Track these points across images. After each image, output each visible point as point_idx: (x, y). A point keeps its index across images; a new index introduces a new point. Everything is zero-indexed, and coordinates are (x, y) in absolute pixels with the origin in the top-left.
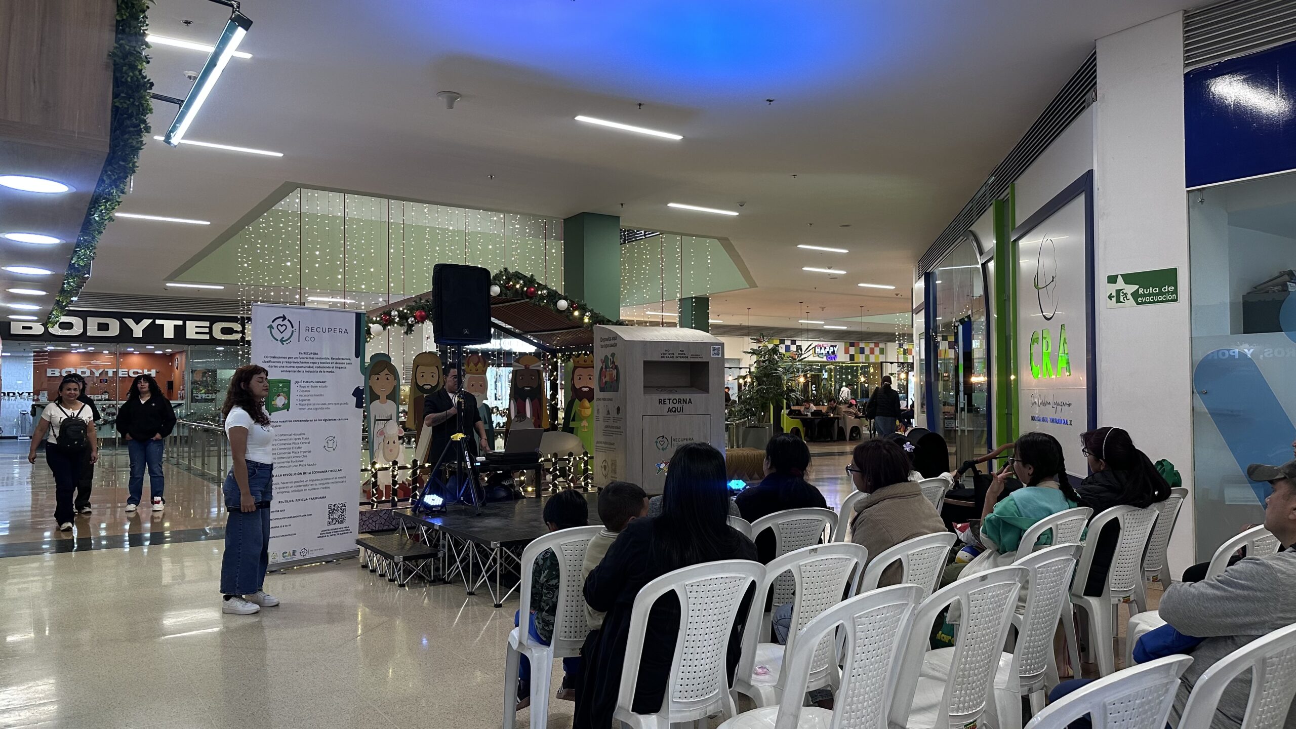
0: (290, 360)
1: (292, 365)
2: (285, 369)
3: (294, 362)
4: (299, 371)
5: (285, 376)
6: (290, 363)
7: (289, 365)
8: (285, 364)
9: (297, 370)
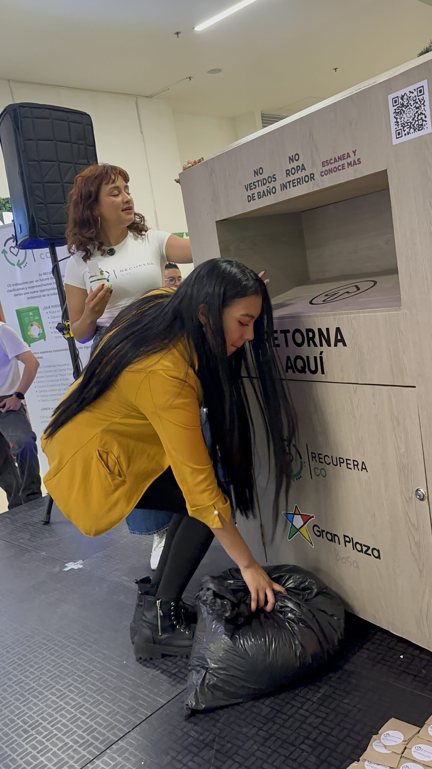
0: (32, 285)
1: (35, 289)
2: (30, 295)
3: (36, 286)
4: (44, 296)
5: (33, 303)
6: (33, 287)
7: (32, 290)
8: (29, 290)
9: (42, 294)
